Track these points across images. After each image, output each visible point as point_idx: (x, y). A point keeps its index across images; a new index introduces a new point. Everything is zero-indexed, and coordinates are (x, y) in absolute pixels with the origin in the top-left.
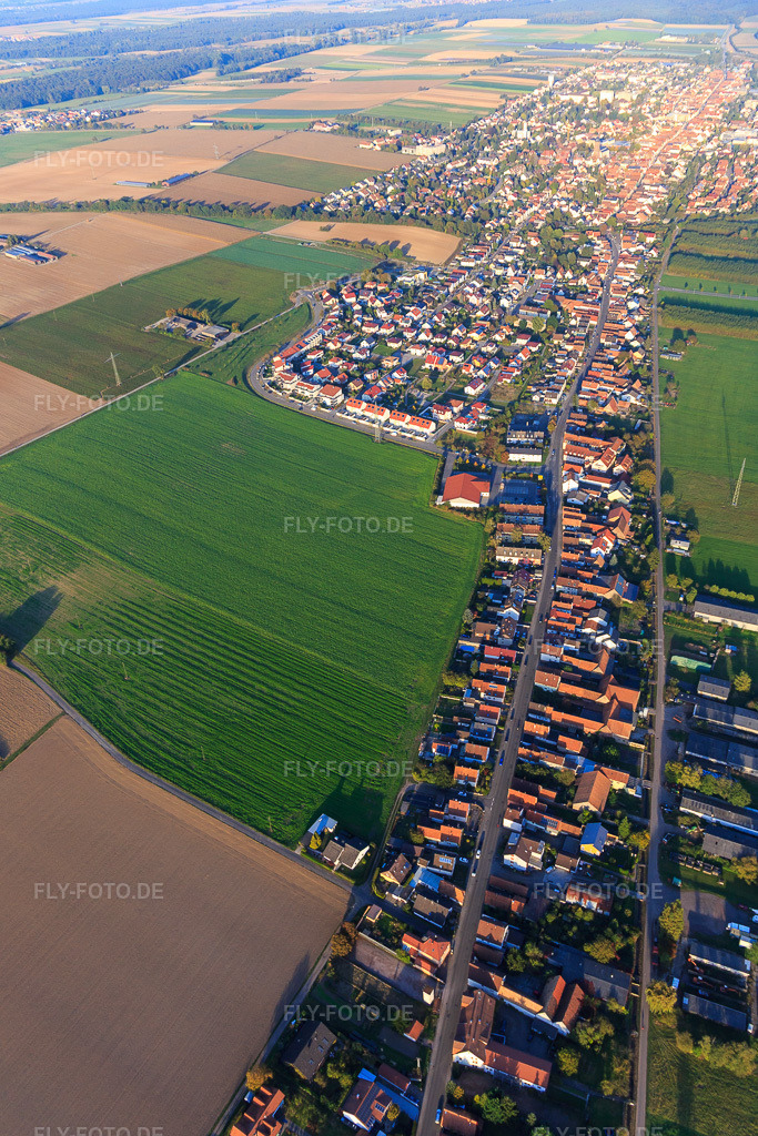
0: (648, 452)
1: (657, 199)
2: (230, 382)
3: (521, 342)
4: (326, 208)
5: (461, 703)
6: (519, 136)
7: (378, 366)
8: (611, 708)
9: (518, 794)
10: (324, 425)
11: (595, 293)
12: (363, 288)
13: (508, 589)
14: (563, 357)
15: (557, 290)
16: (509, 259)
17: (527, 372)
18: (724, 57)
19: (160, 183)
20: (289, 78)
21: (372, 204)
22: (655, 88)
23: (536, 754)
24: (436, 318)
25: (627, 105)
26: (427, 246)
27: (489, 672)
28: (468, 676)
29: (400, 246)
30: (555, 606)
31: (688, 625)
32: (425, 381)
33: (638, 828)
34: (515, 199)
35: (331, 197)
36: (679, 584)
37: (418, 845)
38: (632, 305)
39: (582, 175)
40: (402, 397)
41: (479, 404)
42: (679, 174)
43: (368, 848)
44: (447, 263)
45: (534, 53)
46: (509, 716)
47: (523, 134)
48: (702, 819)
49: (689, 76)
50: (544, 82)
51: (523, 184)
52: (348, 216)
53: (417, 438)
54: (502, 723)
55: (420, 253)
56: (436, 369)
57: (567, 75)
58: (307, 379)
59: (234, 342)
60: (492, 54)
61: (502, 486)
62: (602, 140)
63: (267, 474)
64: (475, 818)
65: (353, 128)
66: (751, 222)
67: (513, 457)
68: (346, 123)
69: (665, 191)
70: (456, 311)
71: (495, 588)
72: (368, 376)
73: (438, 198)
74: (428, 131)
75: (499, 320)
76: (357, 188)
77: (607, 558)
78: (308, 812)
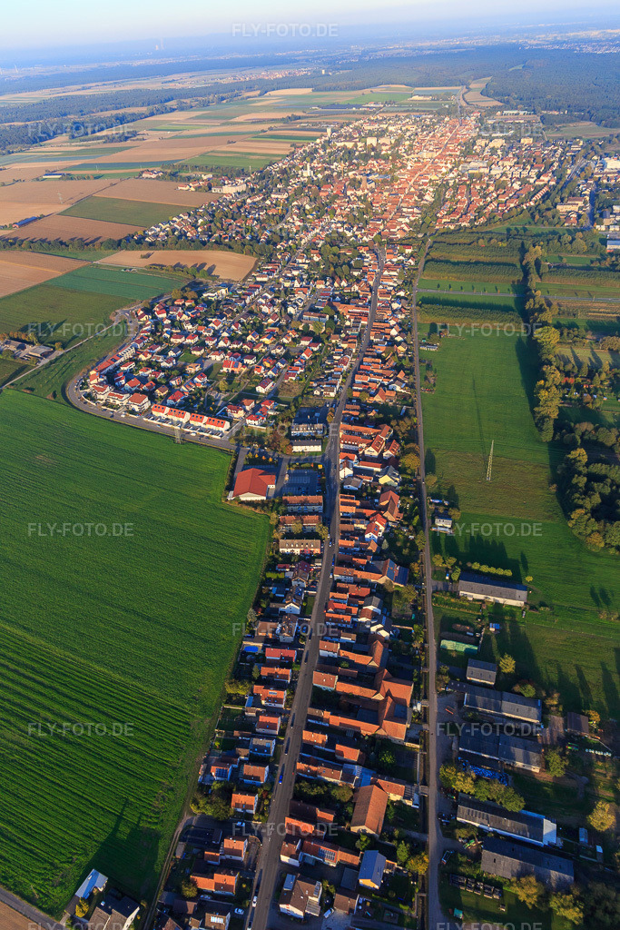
0: (412, 436)
1: (412, 219)
2: (50, 396)
3: (305, 343)
4: (147, 239)
5: (243, 712)
6: (304, 175)
7: (182, 372)
8: (384, 708)
9: (295, 823)
10: (132, 431)
11: (365, 297)
12: (173, 305)
13: (290, 580)
14: (339, 354)
15: (334, 297)
16: (296, 273)
17: (309, 370)
18: (459, 109)
19: (11, 225)
20: (127, 138)
21: (186, 233)
22: (408, 134)
23: (314, 768)
24: (233, 327)
25: (388, 147)
26: (229, 266)
27: (270, 676)
28: (250, 682)
29: (206, 268)
30: (333, 597)
31: (455, 605)
32: (222, 384)
33: (417, 848)
34: (301, 224)
35: (152, 230)
36: (444, 563)
37: (191, 899)
38: (395, 306)
39: (354, 202)
40: (202, 399)
41: (268, 401)
42: (429, 198)
43: (138, 909)
44: (245, 280)
45: (318, 112)
46: (290, 723)
47: (308, 173)
48: (479, 828)
49: (434, 124)
50: (324, 133)
51: (306, 212)
52: (164, 245)
53: (214, 436)
54: (282, 733)
55: (223, 273)
56: (233, 371)
57: (342, 127)
58: (119, 389)
59: (56, 359)
60: (284, 115)
61: (287, 478)
62: (368, 175)
63: (75, 482)
64: (253, 852)
65: (174, 175)
66: (487, 232)
67: (297, 449)
68: (169, 171)
69: (419, 212)
70: (251, 319)
71: (278, 581)
72: (173, 382)
73: (239, 227)
74: (232, 174)
75: (287, 326)
76: (174, 222)
77: (379, 542)
78: (79, 866)
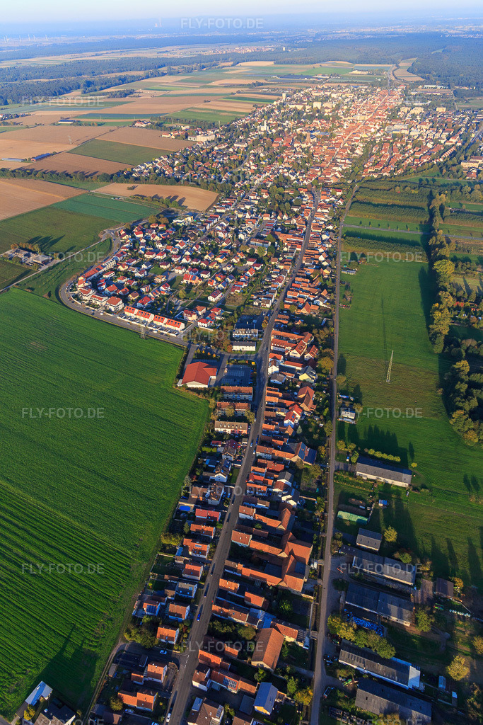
0: (329, 343)
1: (344, 168)
2: (46, 295)
3: (250, 263)
4: (134, 175)
5: (174, 559)
6: (262, 129)
7: (151, 282)
8: (287, 564)
9: (206, 654)
10: (107, 326)
11: (301, 229)
12: (149, 228)
13: (221, 454)
14: (276, 273)
15: (276, 227)
16: (248, 207)
17: (251, 285)
18: (389, 82)
19: (30, 159)
20: (126, 95)
21: (164, 171)
22: (346, 100)
23: (226, 610)
24: (194, 248)
25: (329, 110)
26: (195, 199)
27: (198, 531)
28: (181, 536)
29: (177, 200)
30: (254, 471)
31: (352, 483)
32: (181, 293)
33: (304, 683)
34: (256, 168)
35: (138, 168)
36: (346, 447)
37: (117, 712)
38: (325, 237)
39: (299, 153)
40: (165, 304)
41: (216, 309)
42: (359, 152)
43: (74, 717)
44: (207, 211)
45: (276, 81)
46: (210, 571)
47: (264, 128)
48: (356, 669)
49: (368, 93)
50: (280, 97)
51: (261, 159)
52: (147, 180)
53: (171, 334)
54: (203, 579)
55: (190, 204)
56: (191, 283)
57: (295, 93)
58: (100, 293)
59: (54, 266)
60: (250, 82)
61: (226, 371)
62: (311, 132)
63: (59, 365)
64: (171, 677)
65: (159, 125)
66: (403, 182)
67: (236, 348)
68: (156, 122)
69: (350, 162)
70: (209, 242)
71: (211, 454)
72: (143, 289)
73: (207, 168)
74: (205, 127)
75: (237, 249)
76: (156, 162)
77: (295, 428)
78: (31, 677)
